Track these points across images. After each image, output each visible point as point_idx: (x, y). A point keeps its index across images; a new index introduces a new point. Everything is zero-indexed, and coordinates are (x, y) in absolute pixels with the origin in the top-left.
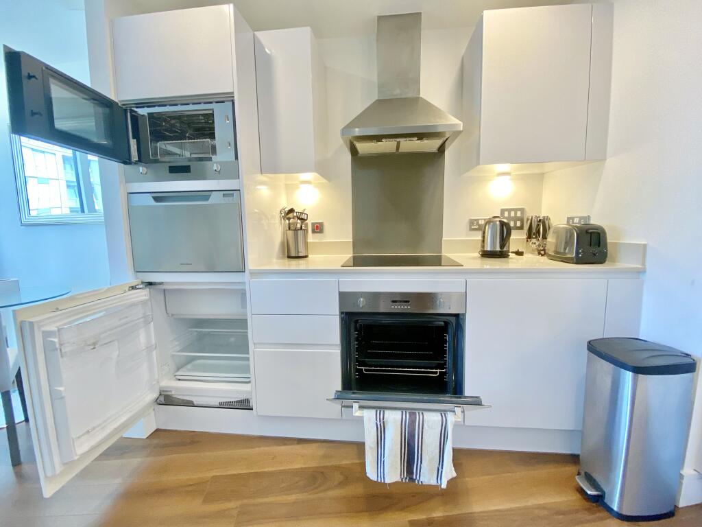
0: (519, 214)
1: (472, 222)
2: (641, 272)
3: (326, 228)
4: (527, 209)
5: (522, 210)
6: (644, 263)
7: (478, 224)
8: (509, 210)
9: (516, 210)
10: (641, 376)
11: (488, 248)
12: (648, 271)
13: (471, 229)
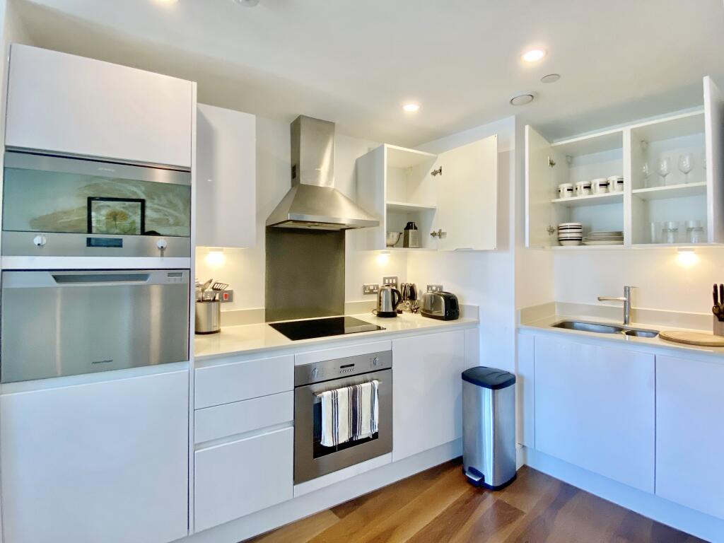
0: (394, 282)
2: (478, 323)
3: (236, 296)
4: (399, 278)
5: (396, 278)
6: (478, 317)
7: (369, 289)
8: (389, 278)
9: (392, 278)
10: (496, 391)
11: (384, 310)
12: (481, 322)
13: (365, 293)
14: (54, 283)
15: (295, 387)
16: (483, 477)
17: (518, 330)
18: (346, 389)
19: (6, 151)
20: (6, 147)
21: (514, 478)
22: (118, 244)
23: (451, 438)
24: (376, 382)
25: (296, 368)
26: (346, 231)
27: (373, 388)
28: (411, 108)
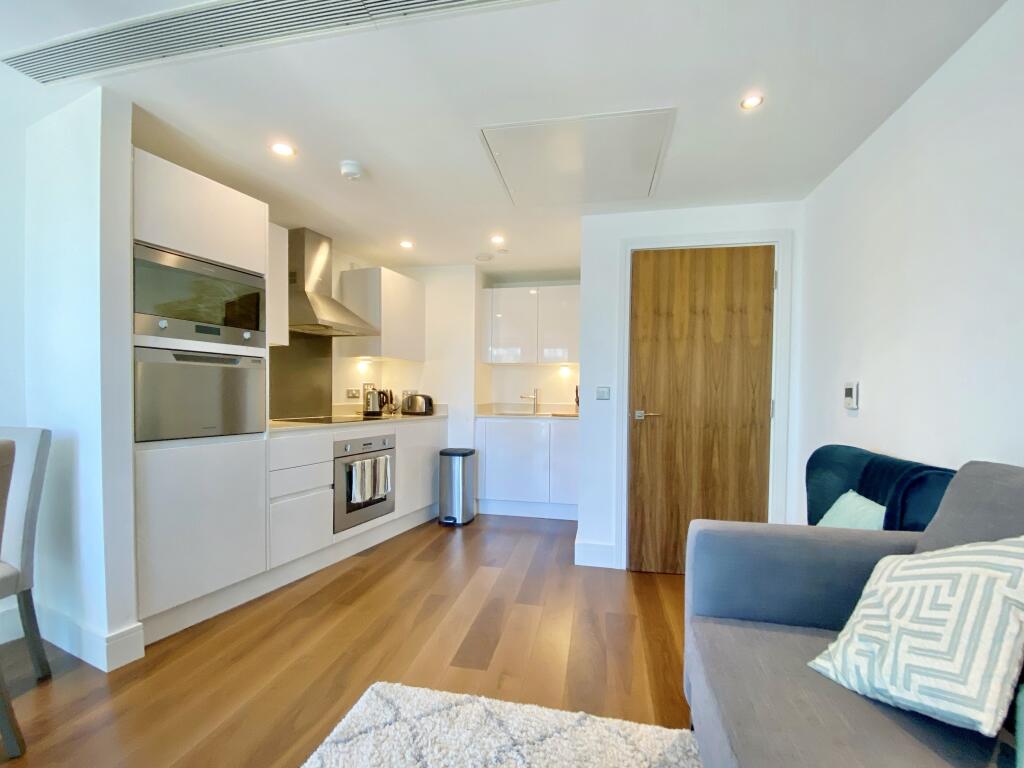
1: (348, 392)
2: (446, 417)
4: (376, 384)
6: (447, 413)
7: (352, 393)
8: (368, 385)
10: (465, 457)
11: (371, 409)
13: (349, 397)
14: (173, 360)
15: (335, 458)
16: (455, 520)
17: (476, 418)
18: (369, 460)
19: (135, 243)
20: (135, 240)
21: (473, 520)
22: (217, 332)
23: (428, 502)
24: (388, 456)
25: (335, 443)
26: (334, 339)
27: (386, 460)
28: (406, 245)
